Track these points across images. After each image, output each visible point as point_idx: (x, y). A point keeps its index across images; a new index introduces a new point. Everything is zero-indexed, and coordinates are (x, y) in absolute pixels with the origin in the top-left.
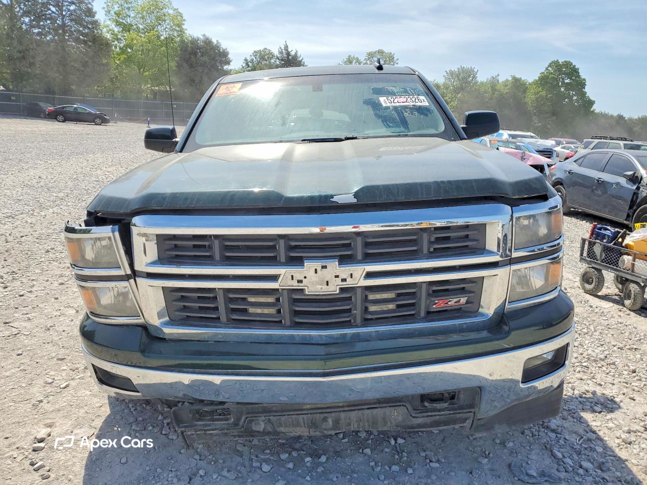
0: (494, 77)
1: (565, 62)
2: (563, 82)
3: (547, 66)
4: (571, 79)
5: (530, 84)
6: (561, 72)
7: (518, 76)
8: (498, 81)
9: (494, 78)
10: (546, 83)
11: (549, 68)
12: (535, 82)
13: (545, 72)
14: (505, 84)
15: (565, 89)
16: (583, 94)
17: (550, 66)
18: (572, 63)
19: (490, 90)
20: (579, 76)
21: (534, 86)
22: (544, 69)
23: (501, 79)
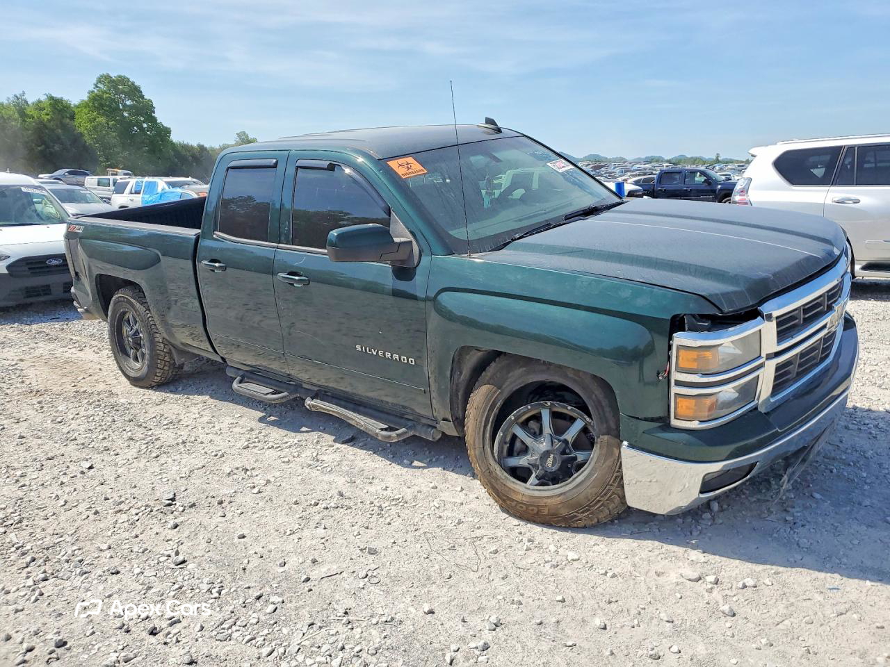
0: (19, 96)
1: (120, 76)
2: (125, 105)
3: (95, 82)
4: (133, 100)
5: (77, 107)
6: (118, 92)
7: (57, 95)
8: (26, 102)
9: (18, 99)
10: (101, 105)
11: (99, 85)
12: (84, 105)
13: (95, 90)
14: (39, 106)
15: (129, 114)
16: (154, 120)
17: (99, 81)
18: (129, 79)
19: (17, 116)
20: (142, 97)
21: (86, 110)
22: (93, 86)
23: (31, 99)
